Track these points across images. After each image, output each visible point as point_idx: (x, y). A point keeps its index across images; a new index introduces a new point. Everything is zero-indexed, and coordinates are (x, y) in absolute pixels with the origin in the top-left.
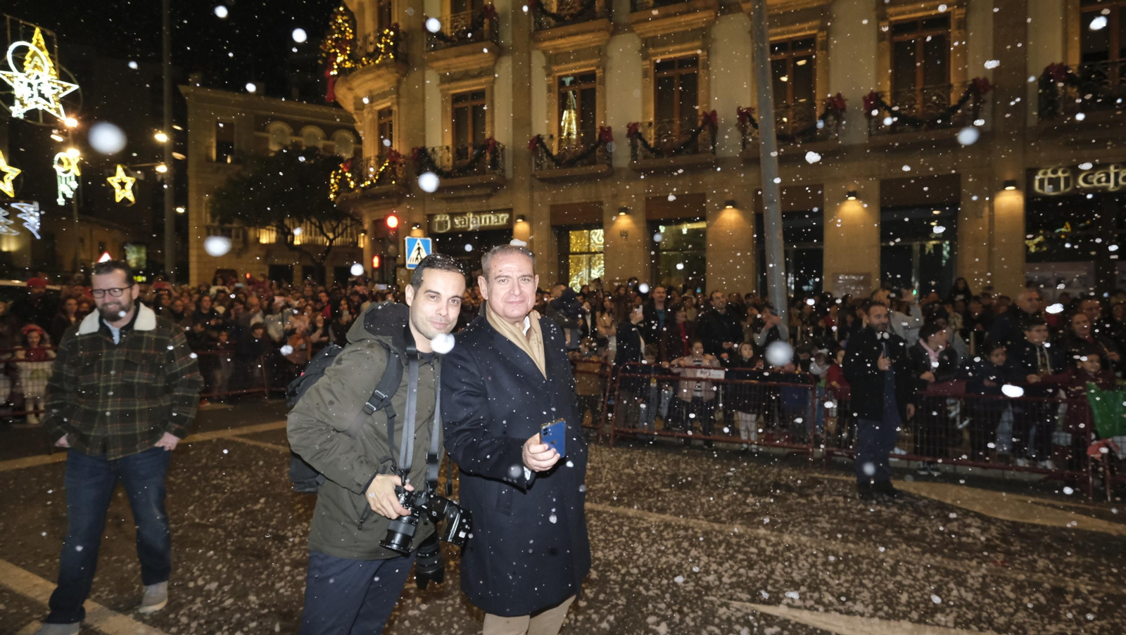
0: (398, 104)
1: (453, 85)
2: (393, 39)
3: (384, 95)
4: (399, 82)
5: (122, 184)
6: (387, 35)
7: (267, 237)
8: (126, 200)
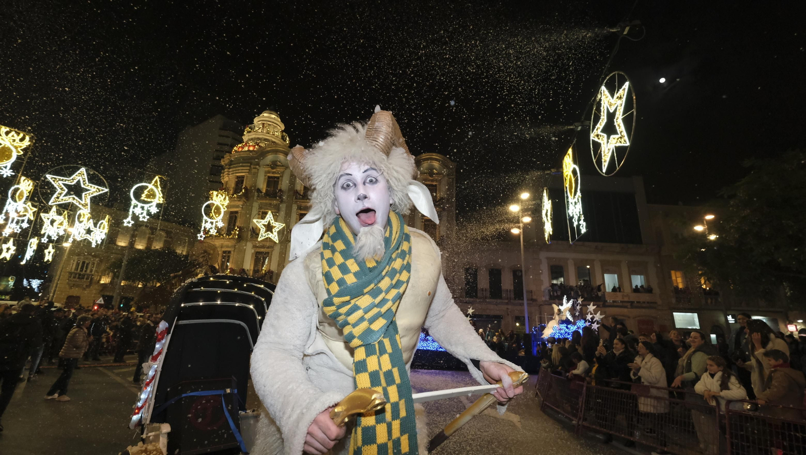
0: (234, 251)
1: (257, 249)
2: (238, 231)
3: (227, 247)
5: (49, 253)
6: (236, 230)
7: (105, 280)
8: (48, 261)
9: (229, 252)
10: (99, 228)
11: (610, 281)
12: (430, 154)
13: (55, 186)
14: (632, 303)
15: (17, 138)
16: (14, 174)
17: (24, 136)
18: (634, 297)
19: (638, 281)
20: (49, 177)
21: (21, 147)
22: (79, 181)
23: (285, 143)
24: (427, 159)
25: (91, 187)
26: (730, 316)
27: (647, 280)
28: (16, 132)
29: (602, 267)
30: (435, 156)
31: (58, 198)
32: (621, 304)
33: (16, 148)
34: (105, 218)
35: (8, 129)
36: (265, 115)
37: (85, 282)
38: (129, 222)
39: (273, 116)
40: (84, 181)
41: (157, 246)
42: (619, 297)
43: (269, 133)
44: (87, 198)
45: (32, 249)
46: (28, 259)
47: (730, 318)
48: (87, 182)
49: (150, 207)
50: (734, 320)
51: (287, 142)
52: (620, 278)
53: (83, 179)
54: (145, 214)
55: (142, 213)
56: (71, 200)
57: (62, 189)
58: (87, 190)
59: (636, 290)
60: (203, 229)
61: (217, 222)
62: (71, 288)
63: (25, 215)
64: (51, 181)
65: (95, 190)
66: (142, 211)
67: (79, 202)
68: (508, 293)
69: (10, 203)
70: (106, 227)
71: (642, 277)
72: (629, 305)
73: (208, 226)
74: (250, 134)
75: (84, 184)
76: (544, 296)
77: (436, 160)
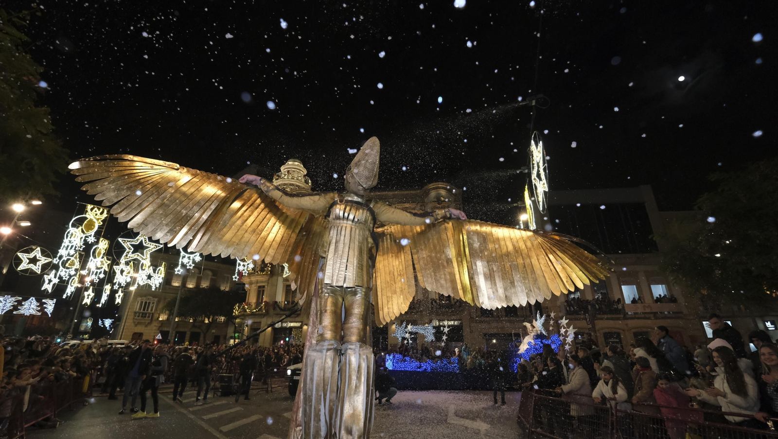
0: (268, 286)
1: (287, 282)
2: (270, 267)
3: (262, 282)
4: (269, 279)
5: (119, 296)
6: (269, 266)
7: (163, 317)
8: (118, 303)
9: (264, 287)
10: (158, 273)
11: (628, 292)
12: (437, 183)
13: (125, 246)
14: (655, 313)
15: (99, 212)
16: (96, 240)
17: (103, 210)
18: (657, 308)
19: (659, 290)
20: (120, 240)
21: (101, 219)
22: (142, 241)
23: (308, 185)
24: (434, 189)
25: (150, 244)
26: (769, 322)
27: (669, 289)
28: (98, 208)
29: (618, 278)
30: (441, 185)
31: (127, 256)
32: (643, 316)
33: (98, 220)
34: (162, 264)
35: (92, 206)
36: (290, 163)
37: (147, 320)
38: (179, 271)
39: (297, 163)
40: (145, 241)
41: (205, 284)
42: (640, 309)
43: (293, 179)
44: (147, 254)
45: (106, 294)
46: (103, 303)
47: (768, 324)
48: (147, 241)
49: (195, 256)
50: (773, 326)
51: (310, 185)
52: (639, 290)
53: (145, 239)
54: (191, 263)
55: (189, 262)
56: (136, 257)
57: (129, 248)
58: (148, 247)
59: (660, 300)
60: (237, 271)
61: (248, 264)
62: (136, 325)
63: (102, 268)
64: (122, 243)
65: (153, 247)
66: (189, 261)
67: (142, 257)
68: (524, 310)
69: (92, 260)
70: (163, 273)
71: (664, 286)
72: (652, 315)
73: (241, 268)
74: (279, 180)
75: (145, 243)
76: (560, 312)
77: (443, 188)
